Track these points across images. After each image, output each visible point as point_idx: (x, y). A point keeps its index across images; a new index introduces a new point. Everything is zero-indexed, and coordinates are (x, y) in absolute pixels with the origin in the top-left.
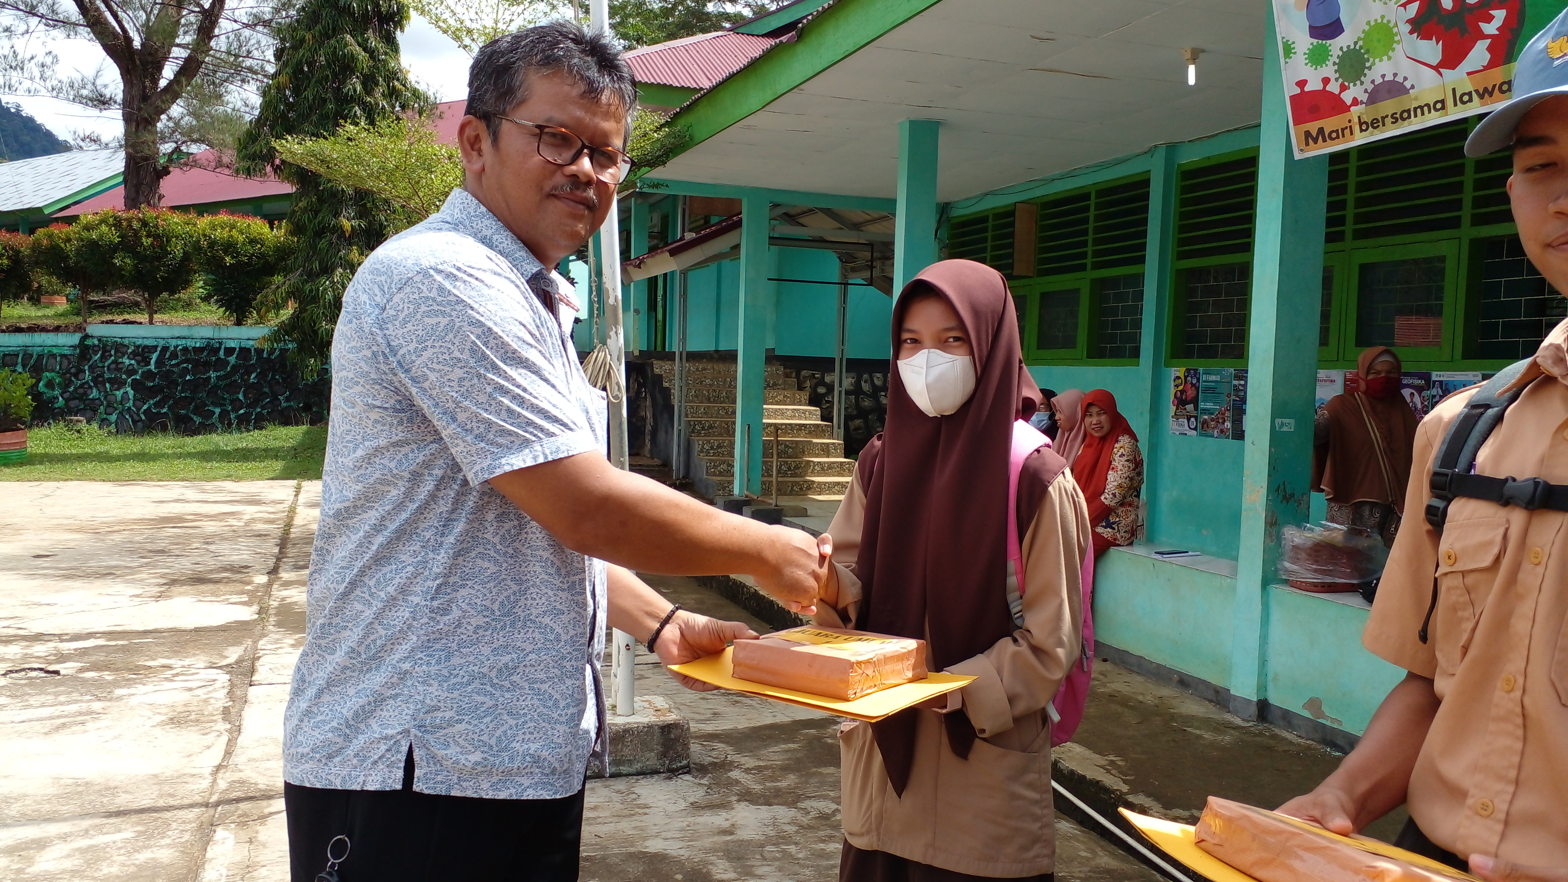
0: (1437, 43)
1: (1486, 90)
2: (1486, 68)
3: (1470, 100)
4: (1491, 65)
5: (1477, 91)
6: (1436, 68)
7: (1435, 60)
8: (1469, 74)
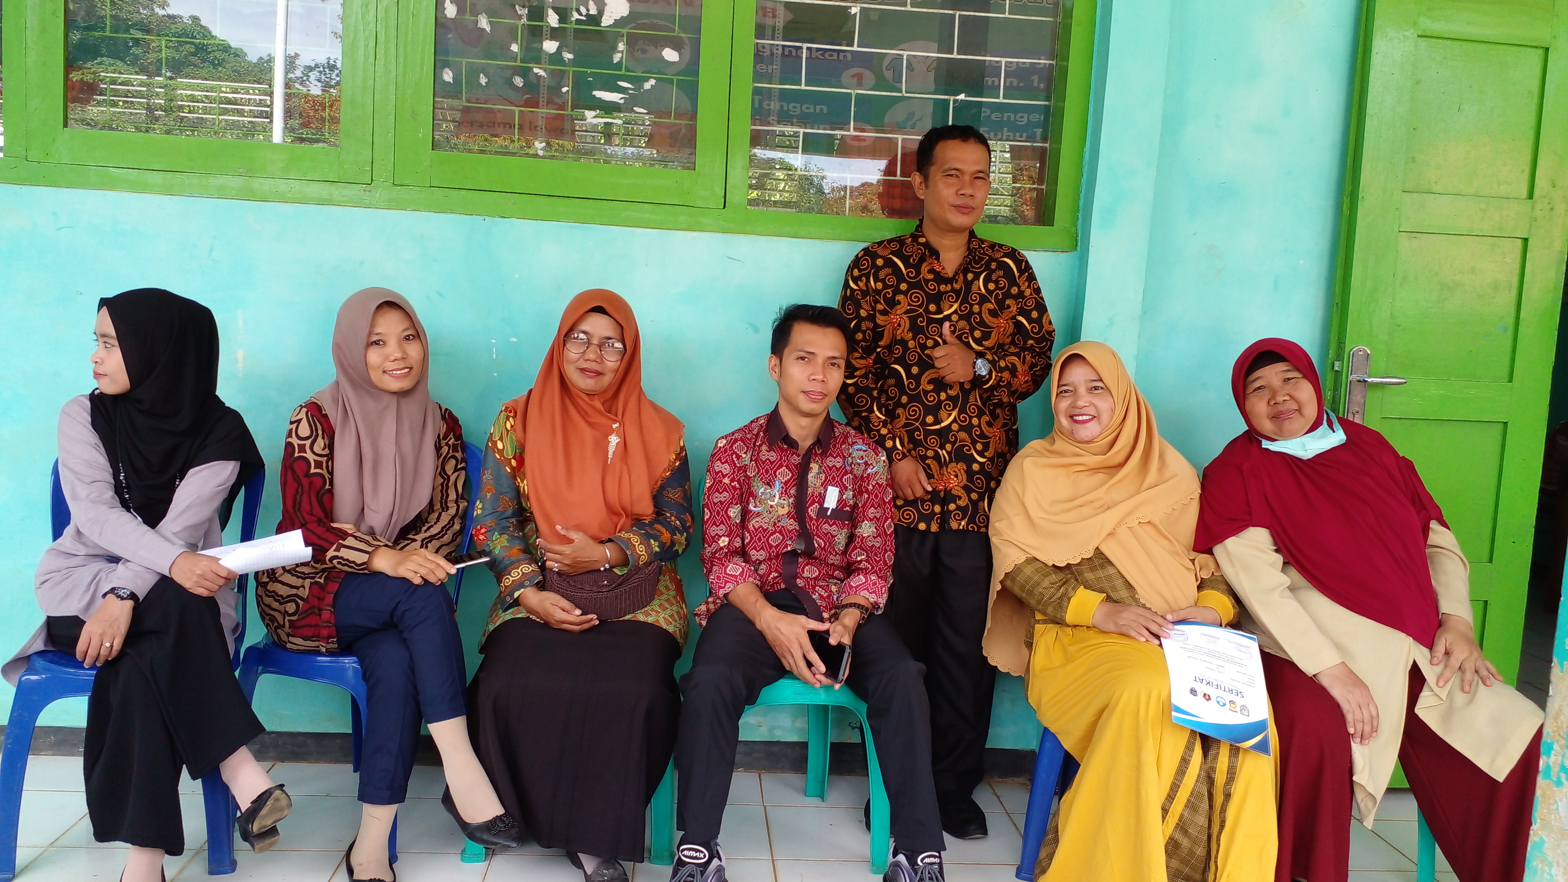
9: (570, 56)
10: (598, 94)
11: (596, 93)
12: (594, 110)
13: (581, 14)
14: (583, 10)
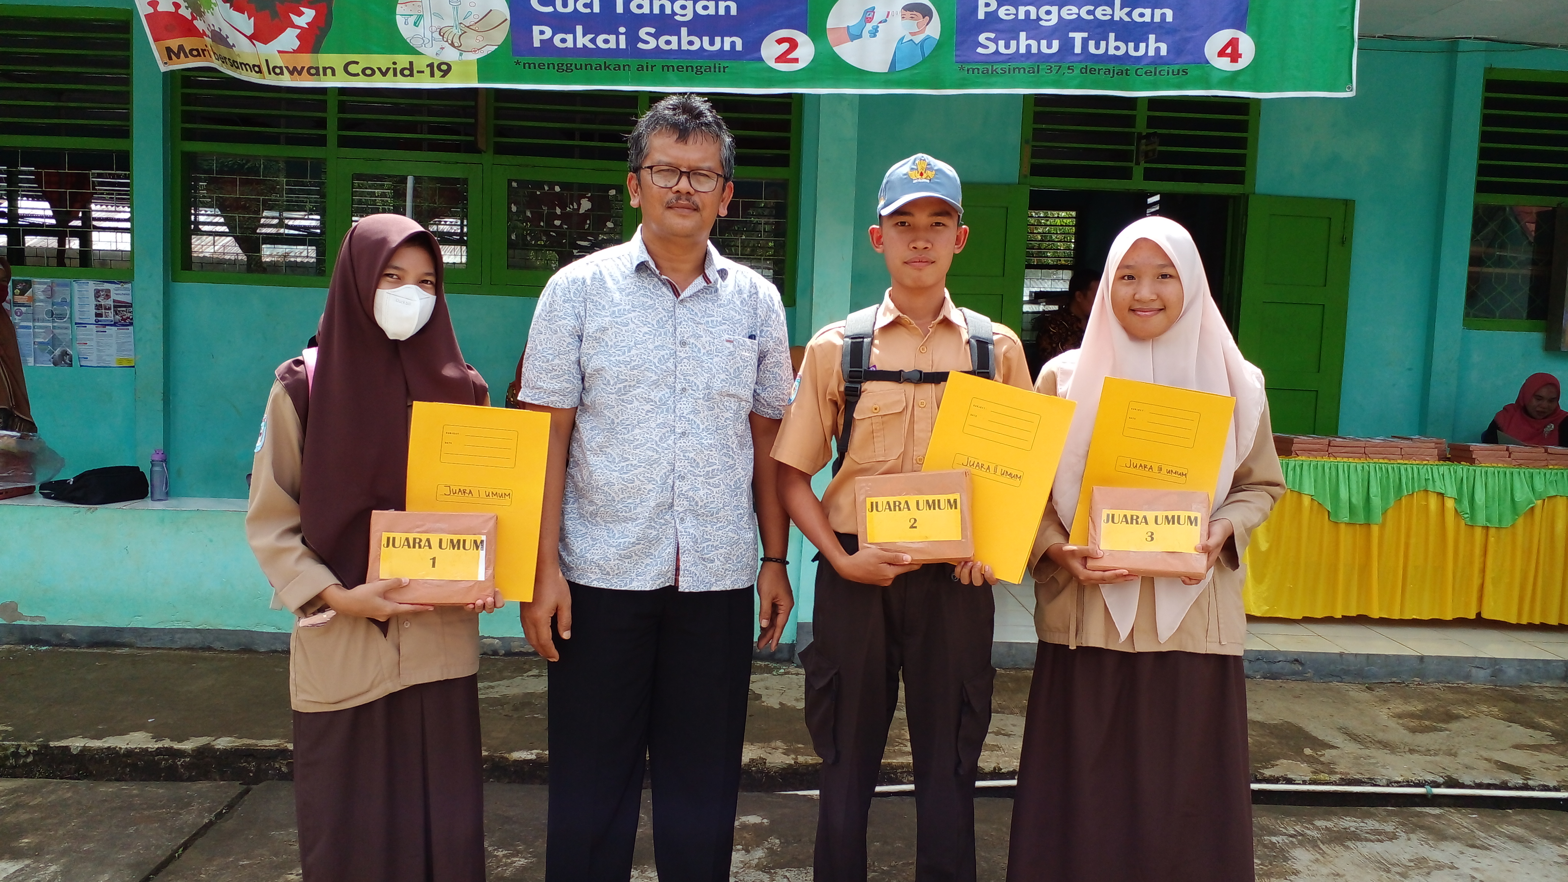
0: (249, 19)
1: (295, 68)
2: (295, 52)
3: (282, 73)
4: (299, 51)
5: (287, 68)
6: (250, 38)
7: (250, 31)
8: (279, 52)
9: (566, 227)
10: (579, 242)
11: (577, 242)
12: (577, 249)
13: (570, 208)
14: (571, 207)
